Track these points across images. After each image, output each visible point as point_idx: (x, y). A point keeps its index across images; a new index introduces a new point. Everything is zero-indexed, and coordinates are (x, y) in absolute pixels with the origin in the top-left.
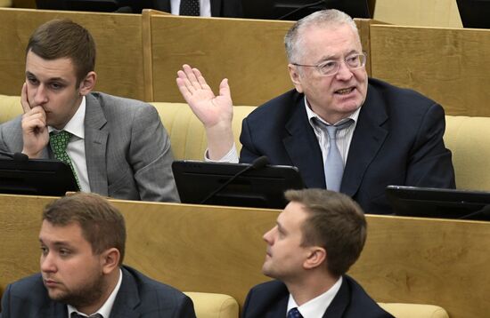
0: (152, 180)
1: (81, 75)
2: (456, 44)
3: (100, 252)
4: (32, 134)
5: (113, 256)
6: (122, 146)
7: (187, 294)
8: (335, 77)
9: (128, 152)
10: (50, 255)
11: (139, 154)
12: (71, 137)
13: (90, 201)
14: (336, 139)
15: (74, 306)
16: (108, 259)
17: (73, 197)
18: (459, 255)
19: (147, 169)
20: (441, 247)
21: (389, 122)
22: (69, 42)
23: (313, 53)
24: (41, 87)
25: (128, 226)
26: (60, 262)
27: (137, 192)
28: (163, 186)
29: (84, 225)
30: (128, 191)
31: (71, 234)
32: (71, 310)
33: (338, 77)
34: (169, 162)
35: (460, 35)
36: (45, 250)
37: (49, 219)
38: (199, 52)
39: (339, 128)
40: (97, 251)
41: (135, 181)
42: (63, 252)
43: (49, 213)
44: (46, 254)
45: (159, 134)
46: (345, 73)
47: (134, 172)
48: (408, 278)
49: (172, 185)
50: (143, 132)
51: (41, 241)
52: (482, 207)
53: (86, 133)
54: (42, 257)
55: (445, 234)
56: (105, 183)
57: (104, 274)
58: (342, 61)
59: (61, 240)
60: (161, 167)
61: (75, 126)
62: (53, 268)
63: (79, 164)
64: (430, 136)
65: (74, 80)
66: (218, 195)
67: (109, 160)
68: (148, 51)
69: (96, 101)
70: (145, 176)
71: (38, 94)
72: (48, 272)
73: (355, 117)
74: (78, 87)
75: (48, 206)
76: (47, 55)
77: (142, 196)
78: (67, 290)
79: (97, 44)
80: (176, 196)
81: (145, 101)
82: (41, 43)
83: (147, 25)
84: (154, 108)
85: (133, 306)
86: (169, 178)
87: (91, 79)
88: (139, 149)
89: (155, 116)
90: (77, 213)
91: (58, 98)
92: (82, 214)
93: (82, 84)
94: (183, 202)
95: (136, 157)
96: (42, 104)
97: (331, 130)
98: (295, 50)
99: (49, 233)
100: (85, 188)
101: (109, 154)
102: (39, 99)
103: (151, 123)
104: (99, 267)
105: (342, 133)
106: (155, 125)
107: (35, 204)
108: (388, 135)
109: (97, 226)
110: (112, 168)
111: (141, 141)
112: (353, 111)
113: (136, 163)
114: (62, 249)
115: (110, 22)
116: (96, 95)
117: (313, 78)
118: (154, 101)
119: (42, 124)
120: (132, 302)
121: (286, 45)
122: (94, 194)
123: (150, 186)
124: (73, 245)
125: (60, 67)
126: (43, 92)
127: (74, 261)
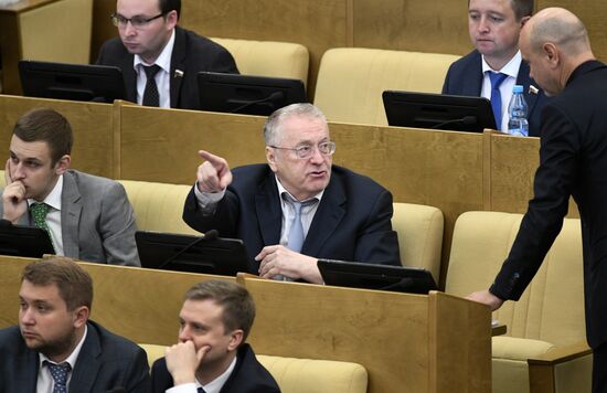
0: (118, 248)
1: (56, 157)
2: (381, 139)
3: (74, 309)
4: (11, 203)
5: (83, 313)
6: (93, 217)
7: (141, 346)
8: (309, 161)
9: (99, 223)
10: (29, 310)
11: (108, 225)
12: (49, 208)
13: (65, 264)
14: (300, 214)
15: (46, 355)
16: (79, 315)
17: (49, 261)
18: (379, 321)
19: (113, 238)
20: (363, 313)
21: (347, 205)
22: (46, 128)
23: (291, 138)
24: (20, 164)
25: (95, 286)
26: (38, 316)
27: (105, 257)
28: (127, 253)
29: (60, 286)
30: (97, 256)
31: (50, 293)
32: (42, 358)
33: (312, 161)
34: (133, 232)
35: (386, 132)
36: (25, 304)
37: (30, 280)
38: (161, 138)
39: (304, 205)
40: (70, 308)
41: (103, 247)
42: (40, 308)
43: (30, 274)
44: (25, 309)
45: (126, 208)
46: (318, 158)
47: (103, 240)
48: (334, 339)
49: (135, 252)
50: (111, 206)
51: (21, 298)
52: (400, 280)
53: (62, 206)
54: (21, 311)
55: (367, 303)
56: (77, 248)
57: (74, 328)
58: (316, 146)
59: (41, 298)
60: (126, 237)
61: (54, 199)
62: (32, 322)
63: (55, 232)
64: (380, 216)
65: (49, 162)
66: (174, 262)
67: (81, 229)
68: (118, 136)
69: (72, 177)
70: (111, 244)
71: (17, 170)
72: (28, 325)
73: (319, 197)
74: (53, 167)
75: (27, 268)
76: (27, 137)
77: (109, 261)
78: (43, 341)
79: (73, 129)
80: (138, 262)
81: (113, 178)
82: (22, 127)
83: (117, 113)
84: (121, 186)
85: (95, 355)
86: (133, 247)
87: (66, 161)
88: (108, 220)
89: (122, 192)
90: (55, 275)
91: (34, 175)
92: (60, 276)
93: (57, 165)
94: (143, 266)
95: (105, 227)
96: (20, 179)
97: (298, 206)
98: (274, 135)
99: (28, 291)
100: (59, 252)
101: (82, 224)
102: (18, 175)
103: (119, 198)
104: (72, 322)
105: (306, 209)
106: (122, 201)
107: (16, 264)
108: (345, 215)
109: (72, 287)
110: (83, 235)
111: (110, 214)
112: (318, 191)
113: (105, 232)
114: (40, 306)
115: (86, 110)
116: (73, 172)
117: (290, 160)
118: (122, 179)
119: (19, 195)
120: (95, 353)
121: (265, 130)
122: (67, 258)
123: (116, 253)
124: (50, 302)
125: (38, 149)
126: (22, 169)
127: (51, 316)
